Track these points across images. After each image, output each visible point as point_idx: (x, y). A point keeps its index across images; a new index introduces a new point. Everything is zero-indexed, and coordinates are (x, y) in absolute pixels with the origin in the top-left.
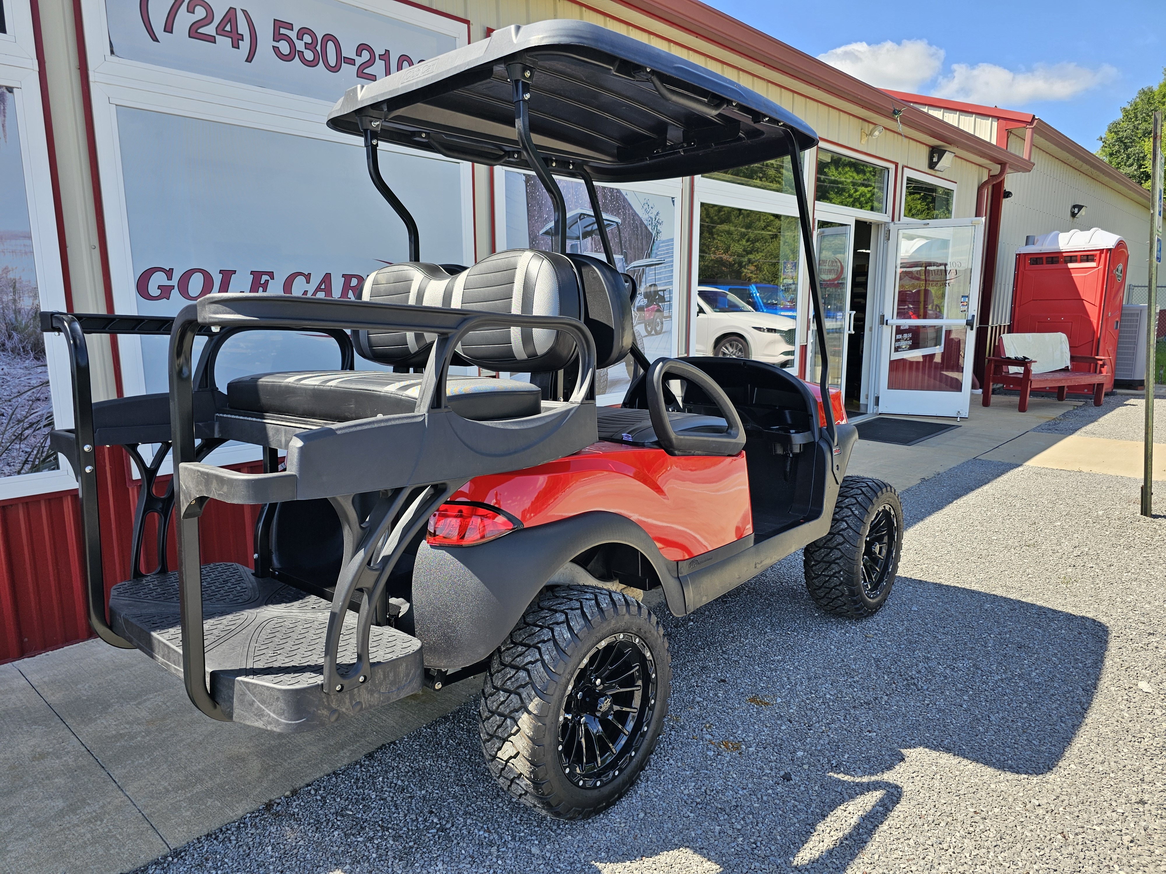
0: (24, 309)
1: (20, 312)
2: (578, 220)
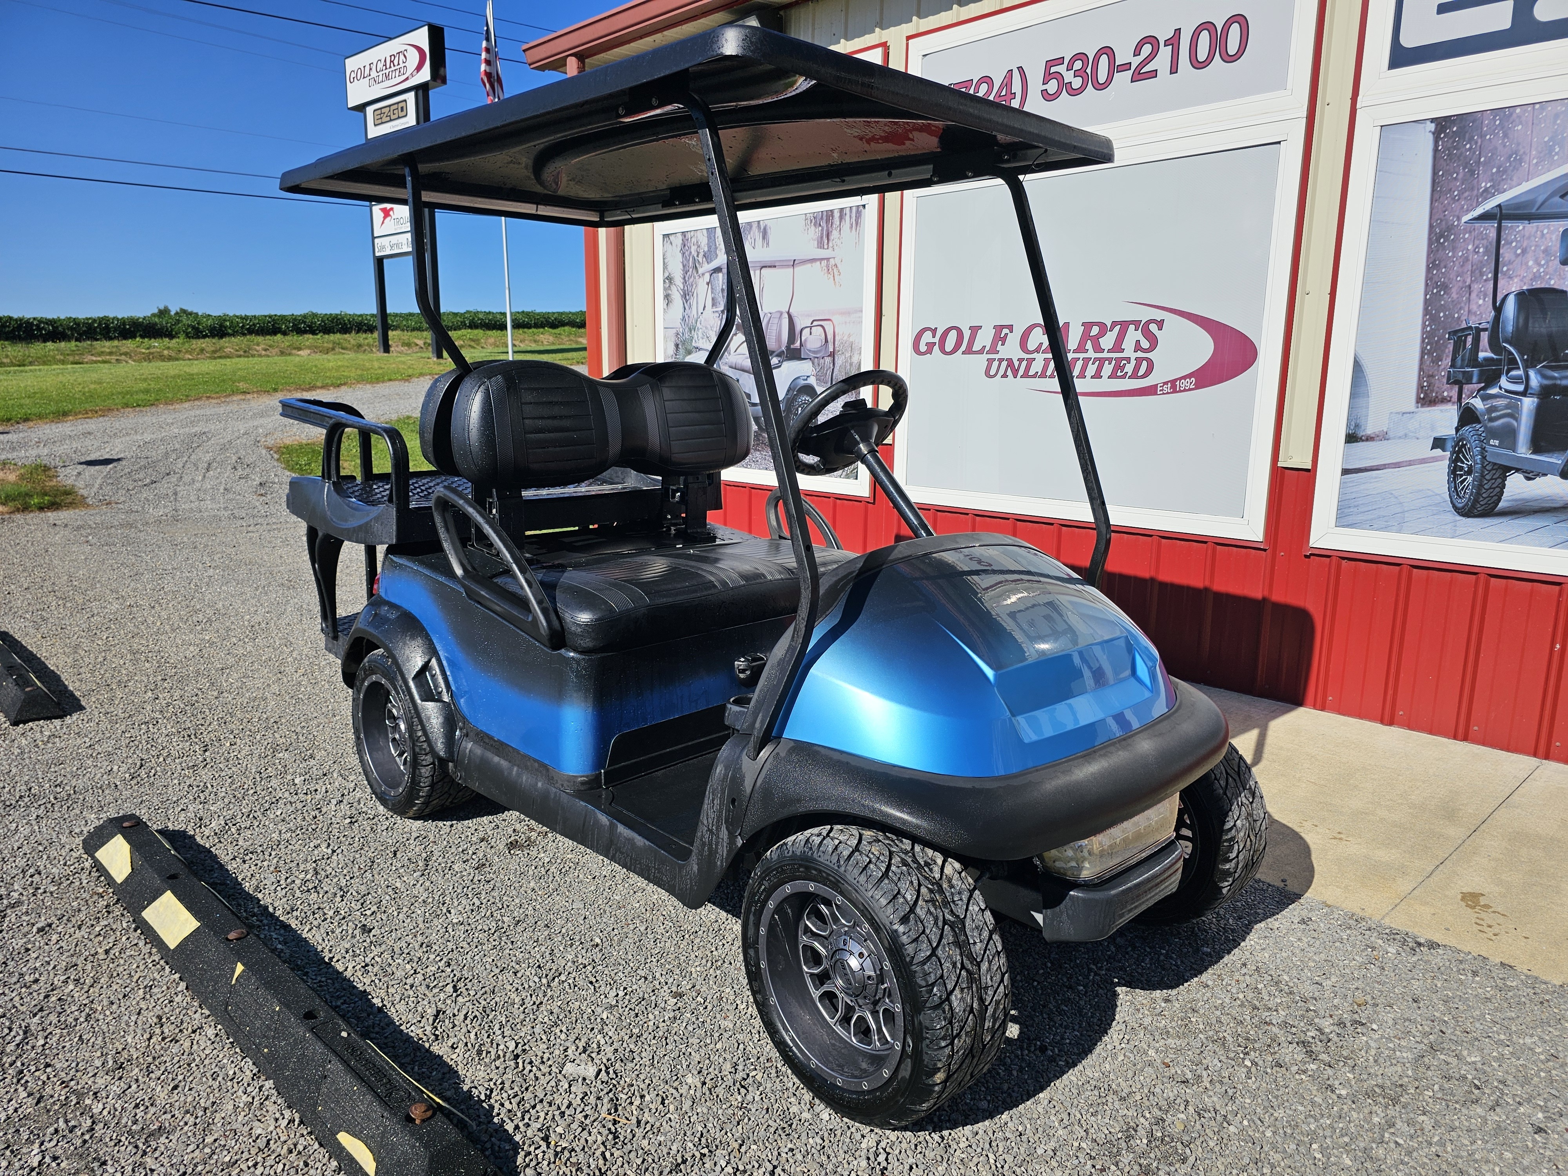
0: (852, 369)
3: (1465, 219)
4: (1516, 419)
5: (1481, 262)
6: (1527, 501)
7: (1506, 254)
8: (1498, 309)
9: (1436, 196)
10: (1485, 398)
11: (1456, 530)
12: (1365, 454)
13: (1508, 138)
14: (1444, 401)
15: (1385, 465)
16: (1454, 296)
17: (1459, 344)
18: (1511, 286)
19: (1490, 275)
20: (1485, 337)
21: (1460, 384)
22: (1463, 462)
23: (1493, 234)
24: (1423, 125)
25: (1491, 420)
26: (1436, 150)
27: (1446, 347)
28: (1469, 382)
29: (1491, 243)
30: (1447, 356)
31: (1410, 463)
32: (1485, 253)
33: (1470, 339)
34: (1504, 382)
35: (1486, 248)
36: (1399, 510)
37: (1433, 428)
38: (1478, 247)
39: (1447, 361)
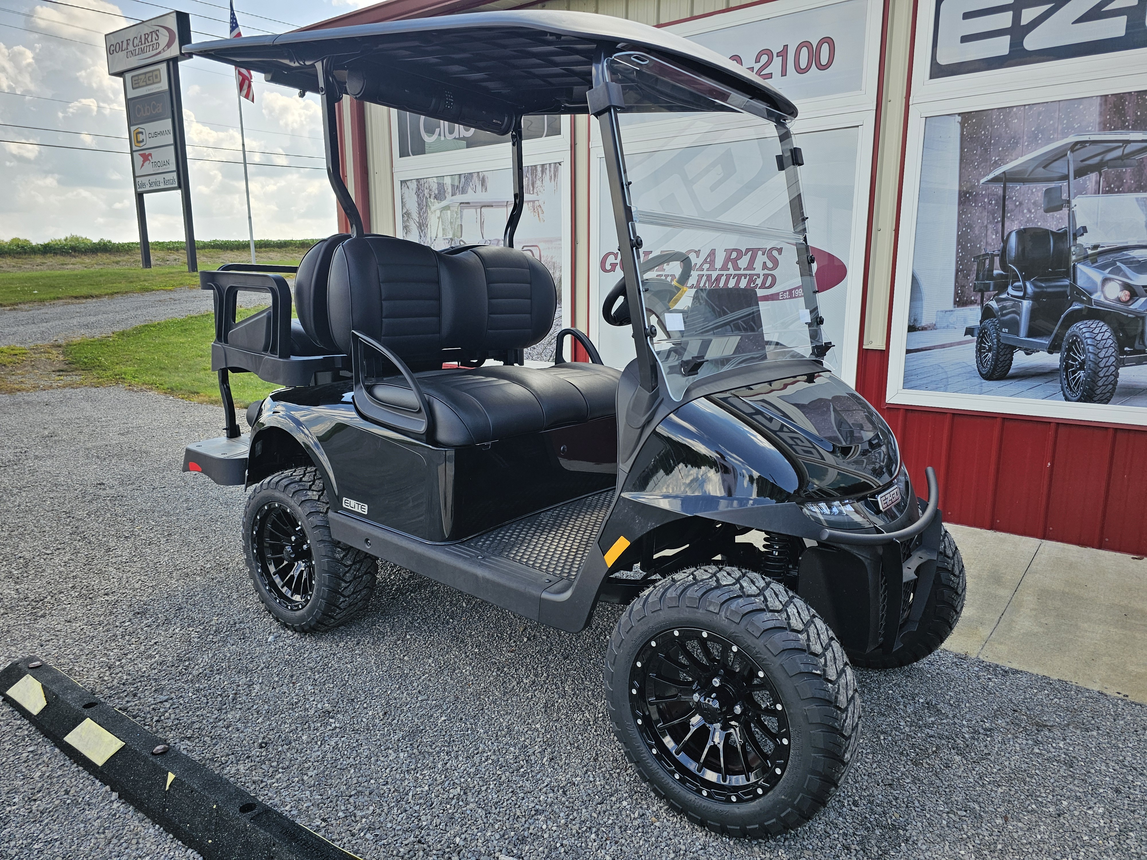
2: (1069, 152)
3: (982, 181)
4: (1019, 314)
5: (993, 210)
6: (1027, 368)
7: (1009, 205)
8: (1005, 241)
9: (963, 165)
10: (998, 301)
11: (982, 389)
12: (921, 339)
13: (1009, 128)
14: (972, 303)
15: (934, 346)
16: (977, 232)
17: (981, 264)
18: (1013, 226)
19: (999, 219)
20: (997, 260)
21: (982, 291)
22: (985, 344)
23: (1000, 192)
24: (953, 118)
25: (1003, 315)
26: (962, 134)
27: (972, 267)
28: (988, 290)
29: (999, 198)
30: (973, 273)
31: (951, 345)
32: (996, 204)
33: (987, 261)
34: (1010, 290)
35: (996, 200)
36: (945, 377)
37: (965, 321)
38: (991, 200)
39: (973, 276)
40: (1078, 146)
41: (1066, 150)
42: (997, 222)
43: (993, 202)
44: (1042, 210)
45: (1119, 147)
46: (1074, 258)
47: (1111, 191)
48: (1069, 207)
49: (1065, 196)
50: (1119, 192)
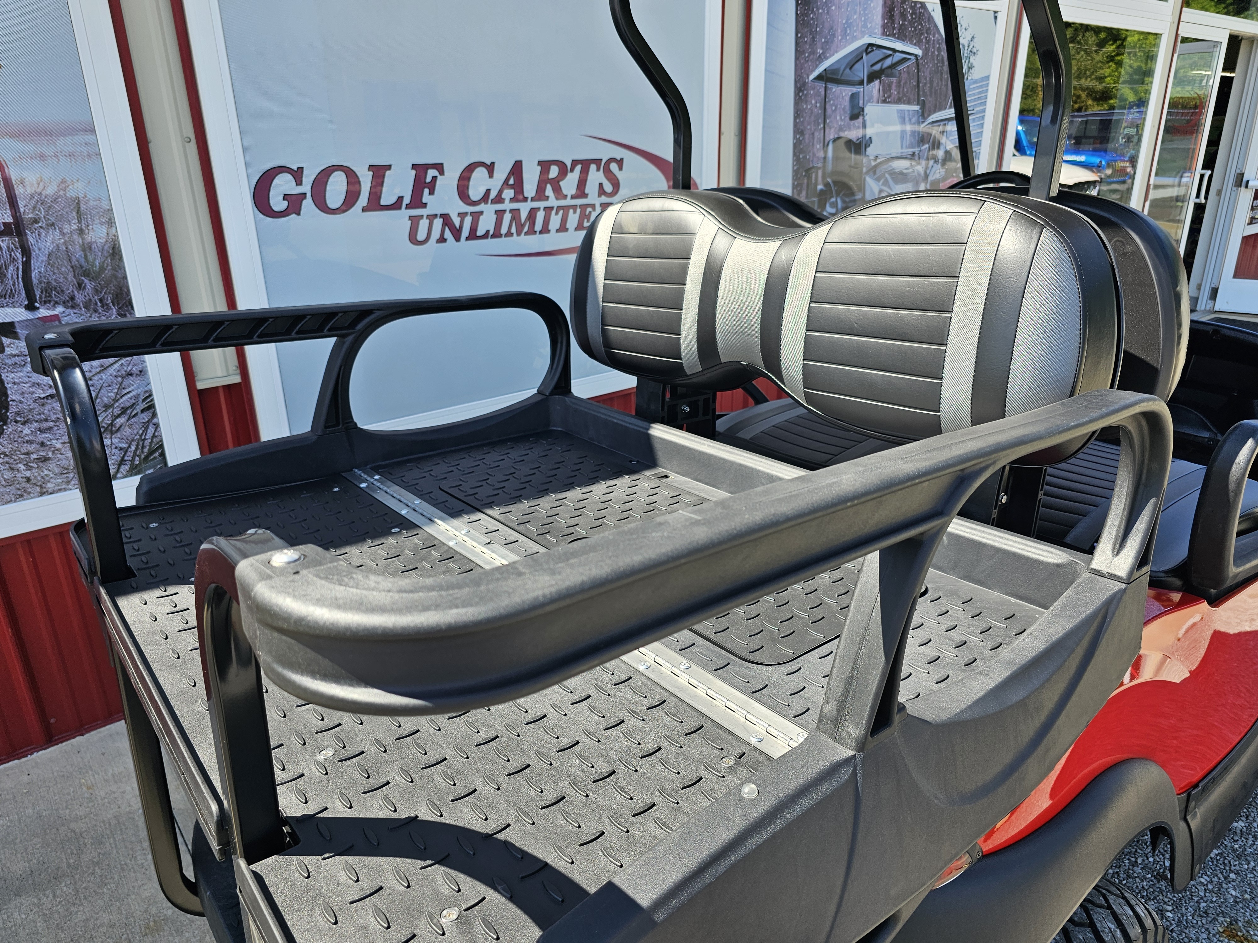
0: (96, 242)
1: (90, 248)
2: (864, 55)
3: (812, 77)
5: (818, 115)
7: (829, 109)
9: (798, 55)
13: (829, 15)
17: (809, 179)
18: (831, 135)
19: (822, 126)
23: (823, 93)
26: (797, 13)
27: (804, 182)
29: (822, 99)
30: (804, 189)
32: (819, 108)
33: (814, 176)
35: (820, 103)
38: (816, 102)
40: (869, 50)
41: (862, 53)
42: (821, 129)
43: (818, 105)
44: (848, 118)
45: (890, 55)
46: (864, 170)
47: (884, 102)
48: (863, 115)
49: (861, 105)
50: (889, 102)
